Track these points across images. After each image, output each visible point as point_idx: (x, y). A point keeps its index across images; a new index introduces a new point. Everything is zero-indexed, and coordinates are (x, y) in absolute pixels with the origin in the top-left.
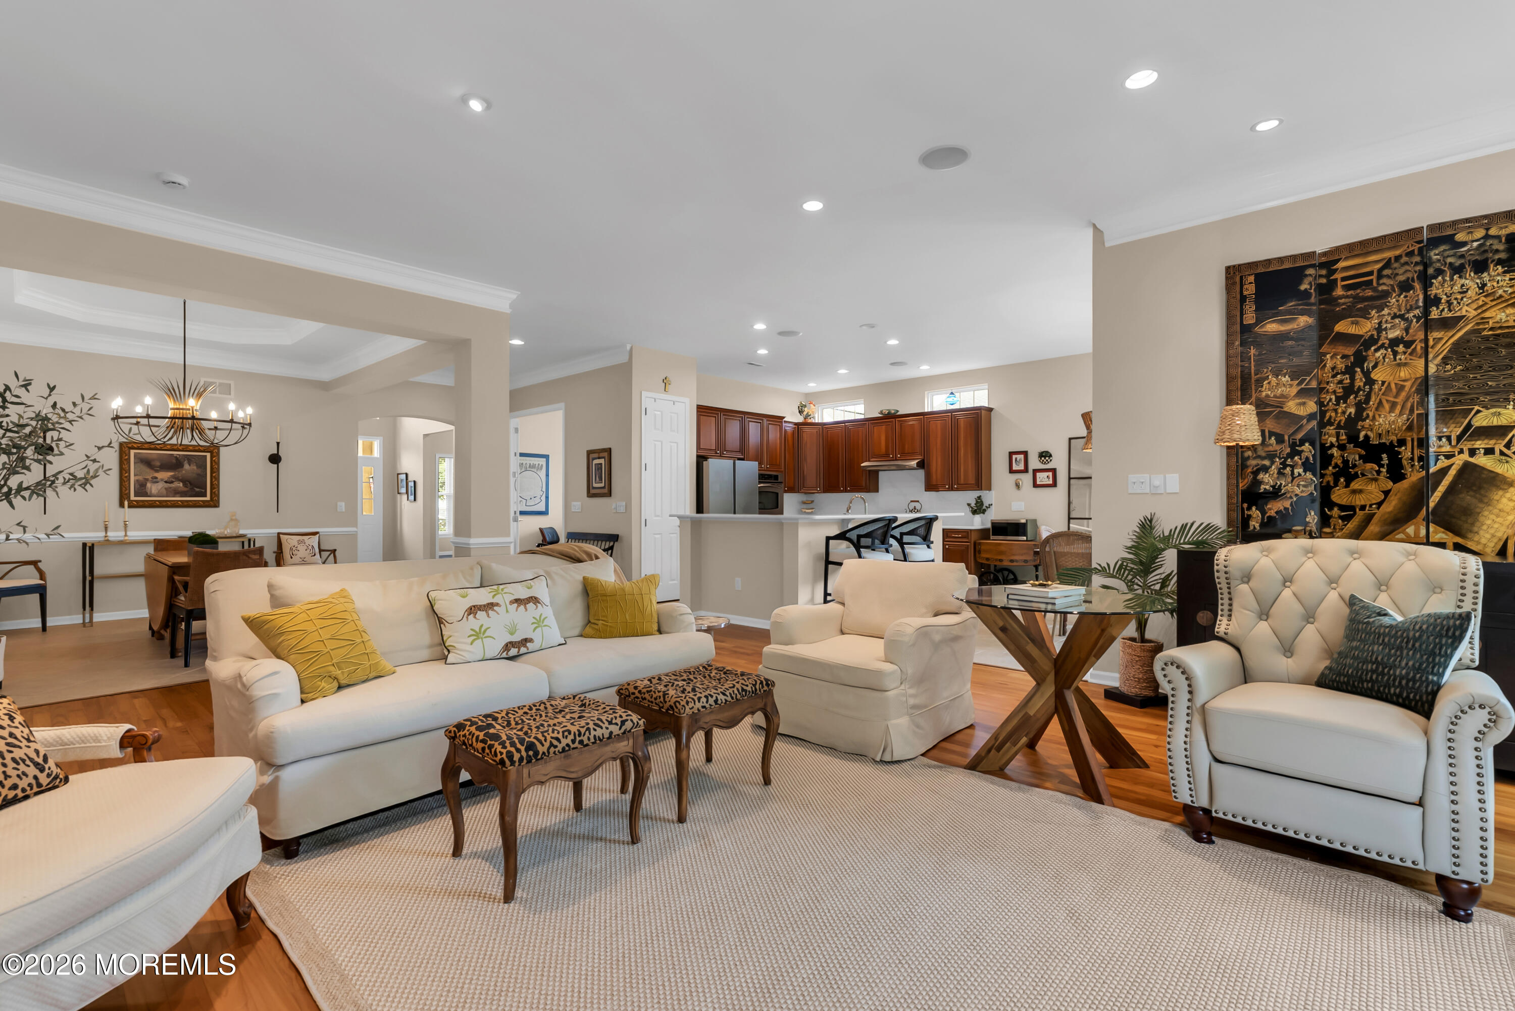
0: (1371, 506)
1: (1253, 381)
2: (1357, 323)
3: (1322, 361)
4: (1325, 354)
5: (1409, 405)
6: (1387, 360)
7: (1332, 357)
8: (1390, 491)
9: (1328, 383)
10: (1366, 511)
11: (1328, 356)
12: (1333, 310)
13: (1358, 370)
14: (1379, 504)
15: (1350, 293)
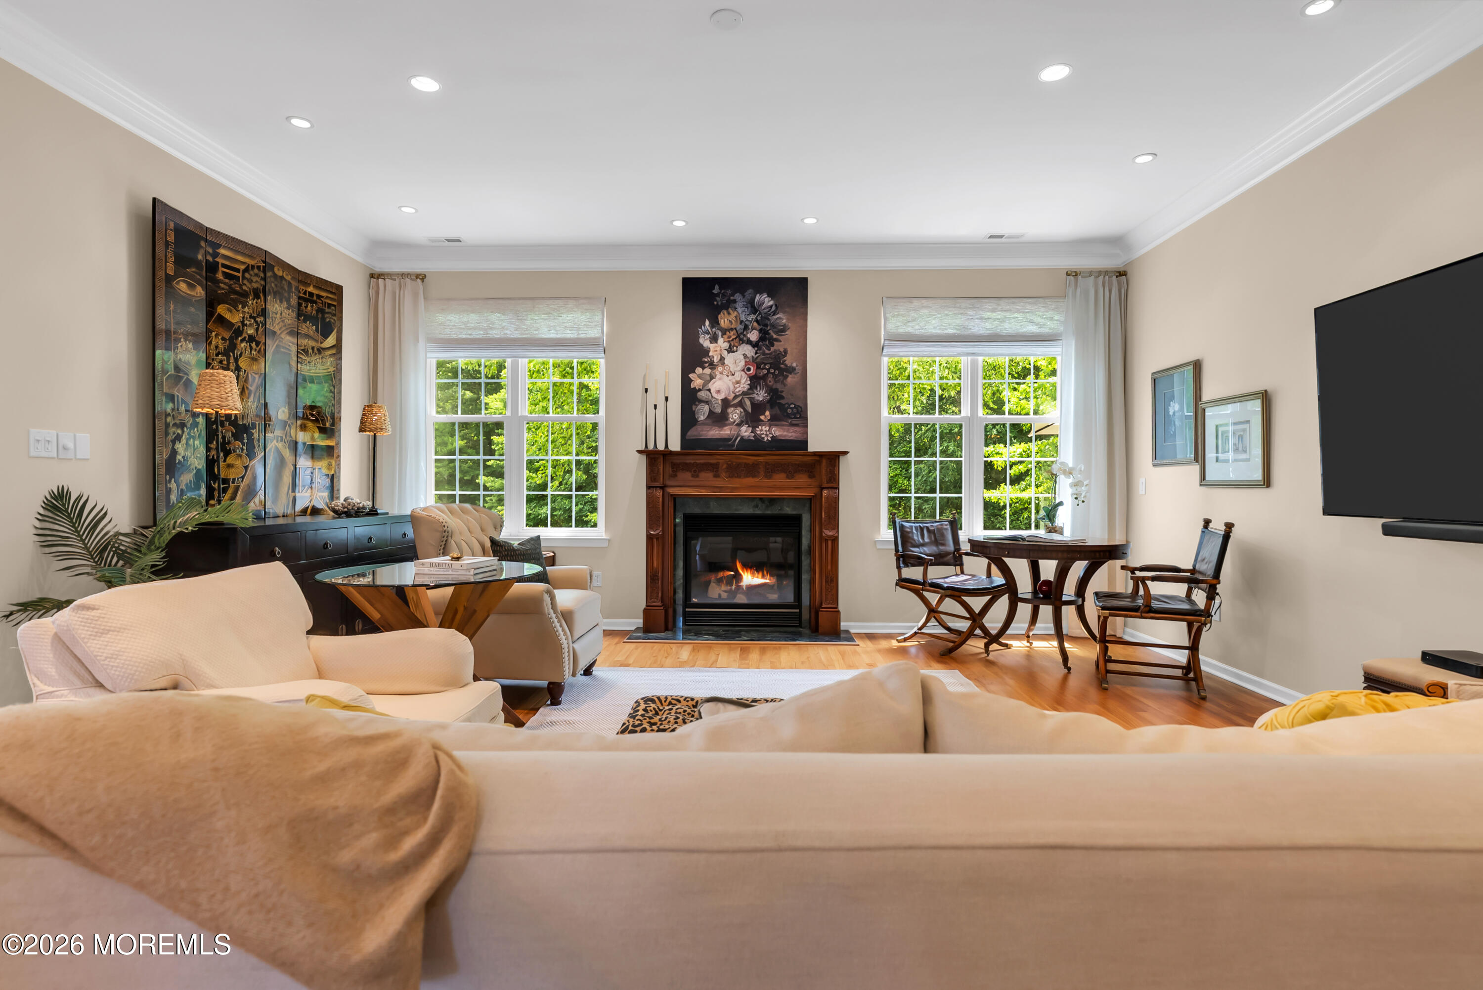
0: (238, 479)
1: (173, 339)
2: (231, 311)
3: (209, 337)
4: (211, 331)
5: (258, 394)
6: (247, 352)
7: (216, 335)
8: (248, 466)
9: (213, 359)
10: (236, 484)
11: (214, 334)
12: (216, 292)
13: (232, 354)
14: (243, 478)
15: (227, 281)
